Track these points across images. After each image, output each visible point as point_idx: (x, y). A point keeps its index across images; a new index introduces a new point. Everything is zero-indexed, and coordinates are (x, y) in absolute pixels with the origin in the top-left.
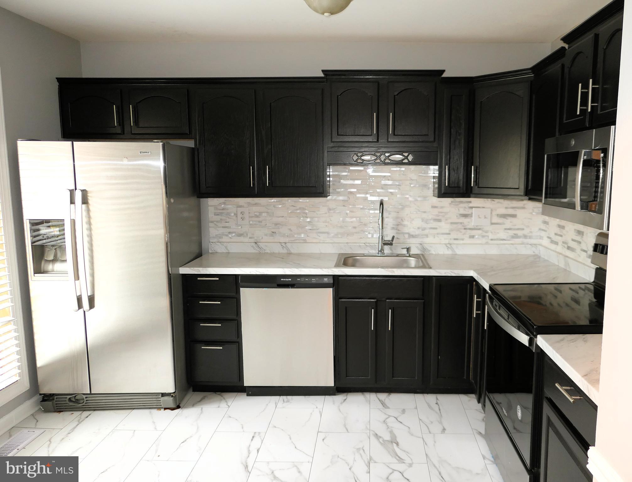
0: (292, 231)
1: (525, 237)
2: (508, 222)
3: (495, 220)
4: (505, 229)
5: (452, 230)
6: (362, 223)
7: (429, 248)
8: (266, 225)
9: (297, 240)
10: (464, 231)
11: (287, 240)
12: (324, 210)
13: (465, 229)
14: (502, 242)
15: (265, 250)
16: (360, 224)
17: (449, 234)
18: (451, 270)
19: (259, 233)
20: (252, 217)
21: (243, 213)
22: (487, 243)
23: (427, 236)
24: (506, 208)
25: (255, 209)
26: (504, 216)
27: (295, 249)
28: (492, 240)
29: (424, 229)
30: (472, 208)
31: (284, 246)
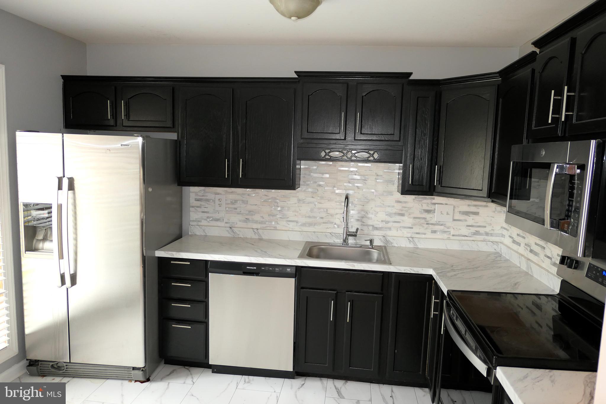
0: (263, 218)
1: (487, 234)
2: (470, 220)
3: (458, 216)
4: (468, 226)
5: (415, 225)
6: (328, 214)
7: (392, 241)
8: (241, 212)
9: (268, 227)
10: (426, 226)
11: (259, 226)
12: (293, 200)
13: (427, 224)
14: (463, 238)
15: (238, 235)
16: (327, 215)
17: (412, 228)
18: (411, 268)
19: (235, 219)
20: (228, 204)
21: (220, 200)
22: (449, 239)
23: (390, 229)
24: (469, 205)
25: (232, 197)
26: (467, 213)
27: (266, 235)
28: (453, 235)
29: (387, 222)
30: (435, 204)
31: (257, 232)
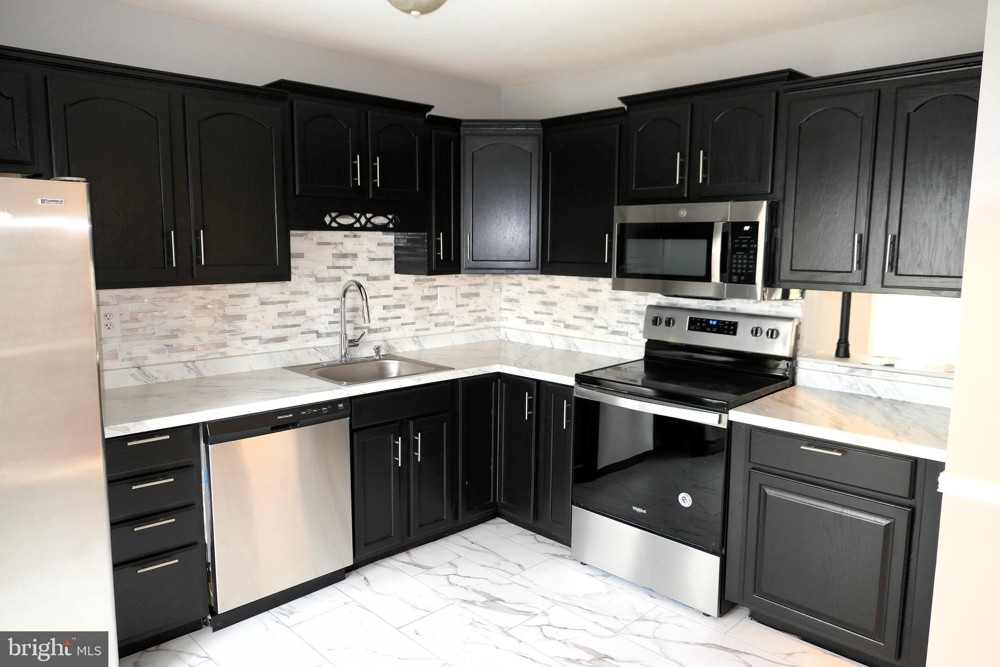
0: (200, 340)
1: (489, 319)
2: (473, 303)
3: (461, 301)
4: (470, 312)
5: (416, 318)
6: (308, 318)
7: (394, 346)
8: (154, 333)
9: (210, 354)
10: (428, 318)
11: (192, 356)
13: (431, 315)
14: (467, 328)
15: (156, 378)
16: (306, 319)
17: (414, 323)
18: (479, 368)
19: (142, 349)
20: (126, 322)
21: (108, 317)
22: (453, 331)
23: (389, 329)
24: (470, 285)
25: (130, 307)
26: (466, 296)
27: (210, 370)
28: (460, 326)
29: (385, 319)
30: (436, 287)
31: (192, 367)
